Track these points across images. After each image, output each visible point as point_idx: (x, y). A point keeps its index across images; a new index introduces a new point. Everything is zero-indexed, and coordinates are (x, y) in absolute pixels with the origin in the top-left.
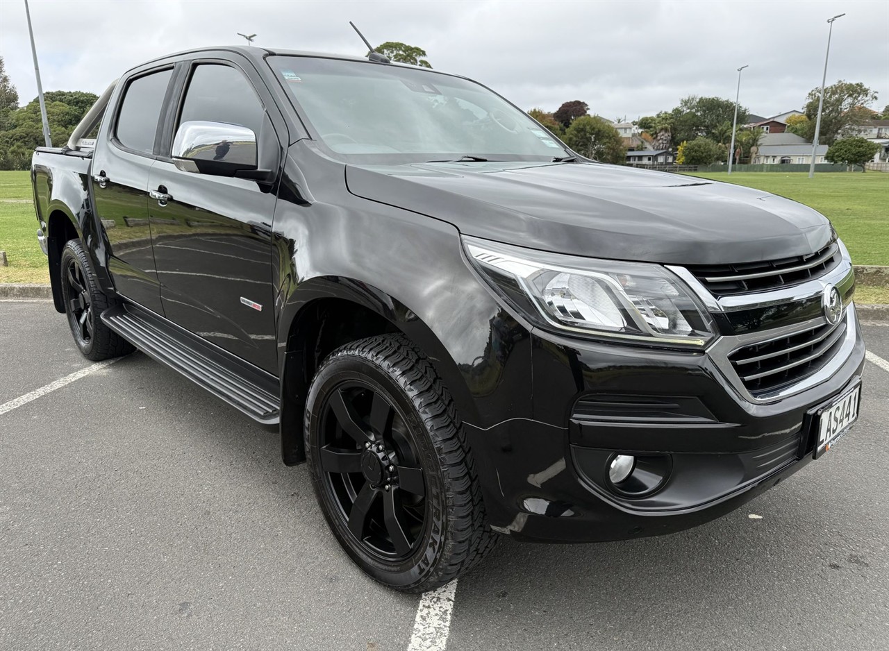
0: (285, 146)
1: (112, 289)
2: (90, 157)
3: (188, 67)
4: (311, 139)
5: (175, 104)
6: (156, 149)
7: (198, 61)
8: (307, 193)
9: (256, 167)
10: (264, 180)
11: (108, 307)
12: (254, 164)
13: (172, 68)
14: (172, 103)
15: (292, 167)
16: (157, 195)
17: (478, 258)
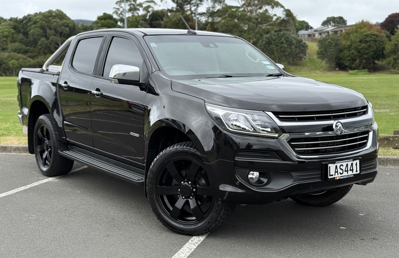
0: (150, 73)
1: (65, 138)
2: (59, 75)
3: (110, 38)
4: (160, 70)
5: (104, 53)
6: (95, 72)
7: (115, 36)
8: (158, 91)
9: (139, 81)
10: (142, 86)
11: (61, 147)
12: (138, 80)
13: (102, 37)
14: (103, 53)
15: (153, 81)
16: (95, 92)
17: (209, 110)
